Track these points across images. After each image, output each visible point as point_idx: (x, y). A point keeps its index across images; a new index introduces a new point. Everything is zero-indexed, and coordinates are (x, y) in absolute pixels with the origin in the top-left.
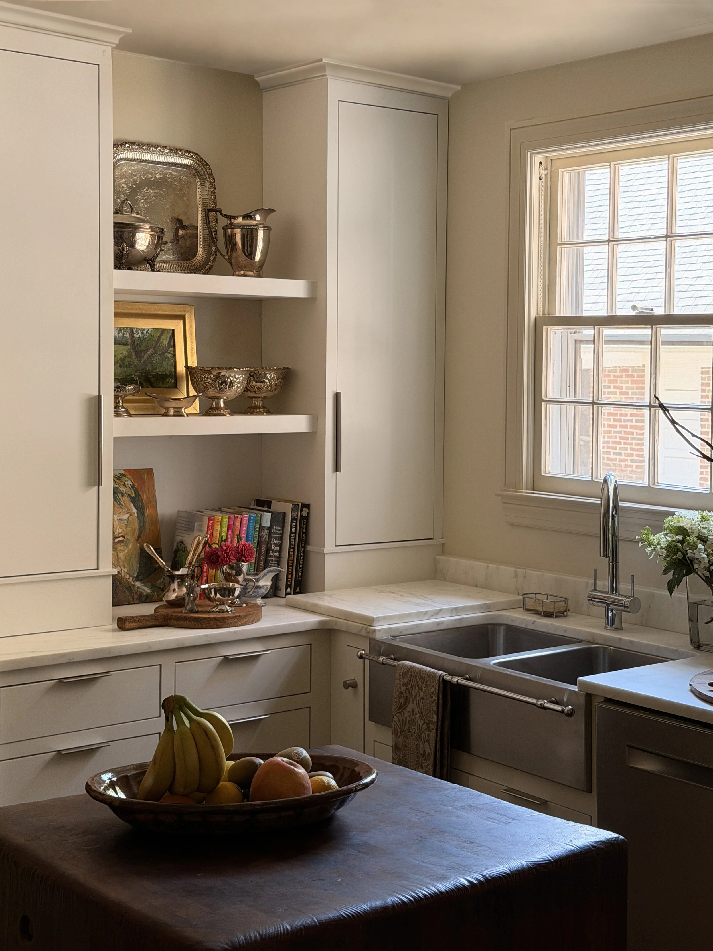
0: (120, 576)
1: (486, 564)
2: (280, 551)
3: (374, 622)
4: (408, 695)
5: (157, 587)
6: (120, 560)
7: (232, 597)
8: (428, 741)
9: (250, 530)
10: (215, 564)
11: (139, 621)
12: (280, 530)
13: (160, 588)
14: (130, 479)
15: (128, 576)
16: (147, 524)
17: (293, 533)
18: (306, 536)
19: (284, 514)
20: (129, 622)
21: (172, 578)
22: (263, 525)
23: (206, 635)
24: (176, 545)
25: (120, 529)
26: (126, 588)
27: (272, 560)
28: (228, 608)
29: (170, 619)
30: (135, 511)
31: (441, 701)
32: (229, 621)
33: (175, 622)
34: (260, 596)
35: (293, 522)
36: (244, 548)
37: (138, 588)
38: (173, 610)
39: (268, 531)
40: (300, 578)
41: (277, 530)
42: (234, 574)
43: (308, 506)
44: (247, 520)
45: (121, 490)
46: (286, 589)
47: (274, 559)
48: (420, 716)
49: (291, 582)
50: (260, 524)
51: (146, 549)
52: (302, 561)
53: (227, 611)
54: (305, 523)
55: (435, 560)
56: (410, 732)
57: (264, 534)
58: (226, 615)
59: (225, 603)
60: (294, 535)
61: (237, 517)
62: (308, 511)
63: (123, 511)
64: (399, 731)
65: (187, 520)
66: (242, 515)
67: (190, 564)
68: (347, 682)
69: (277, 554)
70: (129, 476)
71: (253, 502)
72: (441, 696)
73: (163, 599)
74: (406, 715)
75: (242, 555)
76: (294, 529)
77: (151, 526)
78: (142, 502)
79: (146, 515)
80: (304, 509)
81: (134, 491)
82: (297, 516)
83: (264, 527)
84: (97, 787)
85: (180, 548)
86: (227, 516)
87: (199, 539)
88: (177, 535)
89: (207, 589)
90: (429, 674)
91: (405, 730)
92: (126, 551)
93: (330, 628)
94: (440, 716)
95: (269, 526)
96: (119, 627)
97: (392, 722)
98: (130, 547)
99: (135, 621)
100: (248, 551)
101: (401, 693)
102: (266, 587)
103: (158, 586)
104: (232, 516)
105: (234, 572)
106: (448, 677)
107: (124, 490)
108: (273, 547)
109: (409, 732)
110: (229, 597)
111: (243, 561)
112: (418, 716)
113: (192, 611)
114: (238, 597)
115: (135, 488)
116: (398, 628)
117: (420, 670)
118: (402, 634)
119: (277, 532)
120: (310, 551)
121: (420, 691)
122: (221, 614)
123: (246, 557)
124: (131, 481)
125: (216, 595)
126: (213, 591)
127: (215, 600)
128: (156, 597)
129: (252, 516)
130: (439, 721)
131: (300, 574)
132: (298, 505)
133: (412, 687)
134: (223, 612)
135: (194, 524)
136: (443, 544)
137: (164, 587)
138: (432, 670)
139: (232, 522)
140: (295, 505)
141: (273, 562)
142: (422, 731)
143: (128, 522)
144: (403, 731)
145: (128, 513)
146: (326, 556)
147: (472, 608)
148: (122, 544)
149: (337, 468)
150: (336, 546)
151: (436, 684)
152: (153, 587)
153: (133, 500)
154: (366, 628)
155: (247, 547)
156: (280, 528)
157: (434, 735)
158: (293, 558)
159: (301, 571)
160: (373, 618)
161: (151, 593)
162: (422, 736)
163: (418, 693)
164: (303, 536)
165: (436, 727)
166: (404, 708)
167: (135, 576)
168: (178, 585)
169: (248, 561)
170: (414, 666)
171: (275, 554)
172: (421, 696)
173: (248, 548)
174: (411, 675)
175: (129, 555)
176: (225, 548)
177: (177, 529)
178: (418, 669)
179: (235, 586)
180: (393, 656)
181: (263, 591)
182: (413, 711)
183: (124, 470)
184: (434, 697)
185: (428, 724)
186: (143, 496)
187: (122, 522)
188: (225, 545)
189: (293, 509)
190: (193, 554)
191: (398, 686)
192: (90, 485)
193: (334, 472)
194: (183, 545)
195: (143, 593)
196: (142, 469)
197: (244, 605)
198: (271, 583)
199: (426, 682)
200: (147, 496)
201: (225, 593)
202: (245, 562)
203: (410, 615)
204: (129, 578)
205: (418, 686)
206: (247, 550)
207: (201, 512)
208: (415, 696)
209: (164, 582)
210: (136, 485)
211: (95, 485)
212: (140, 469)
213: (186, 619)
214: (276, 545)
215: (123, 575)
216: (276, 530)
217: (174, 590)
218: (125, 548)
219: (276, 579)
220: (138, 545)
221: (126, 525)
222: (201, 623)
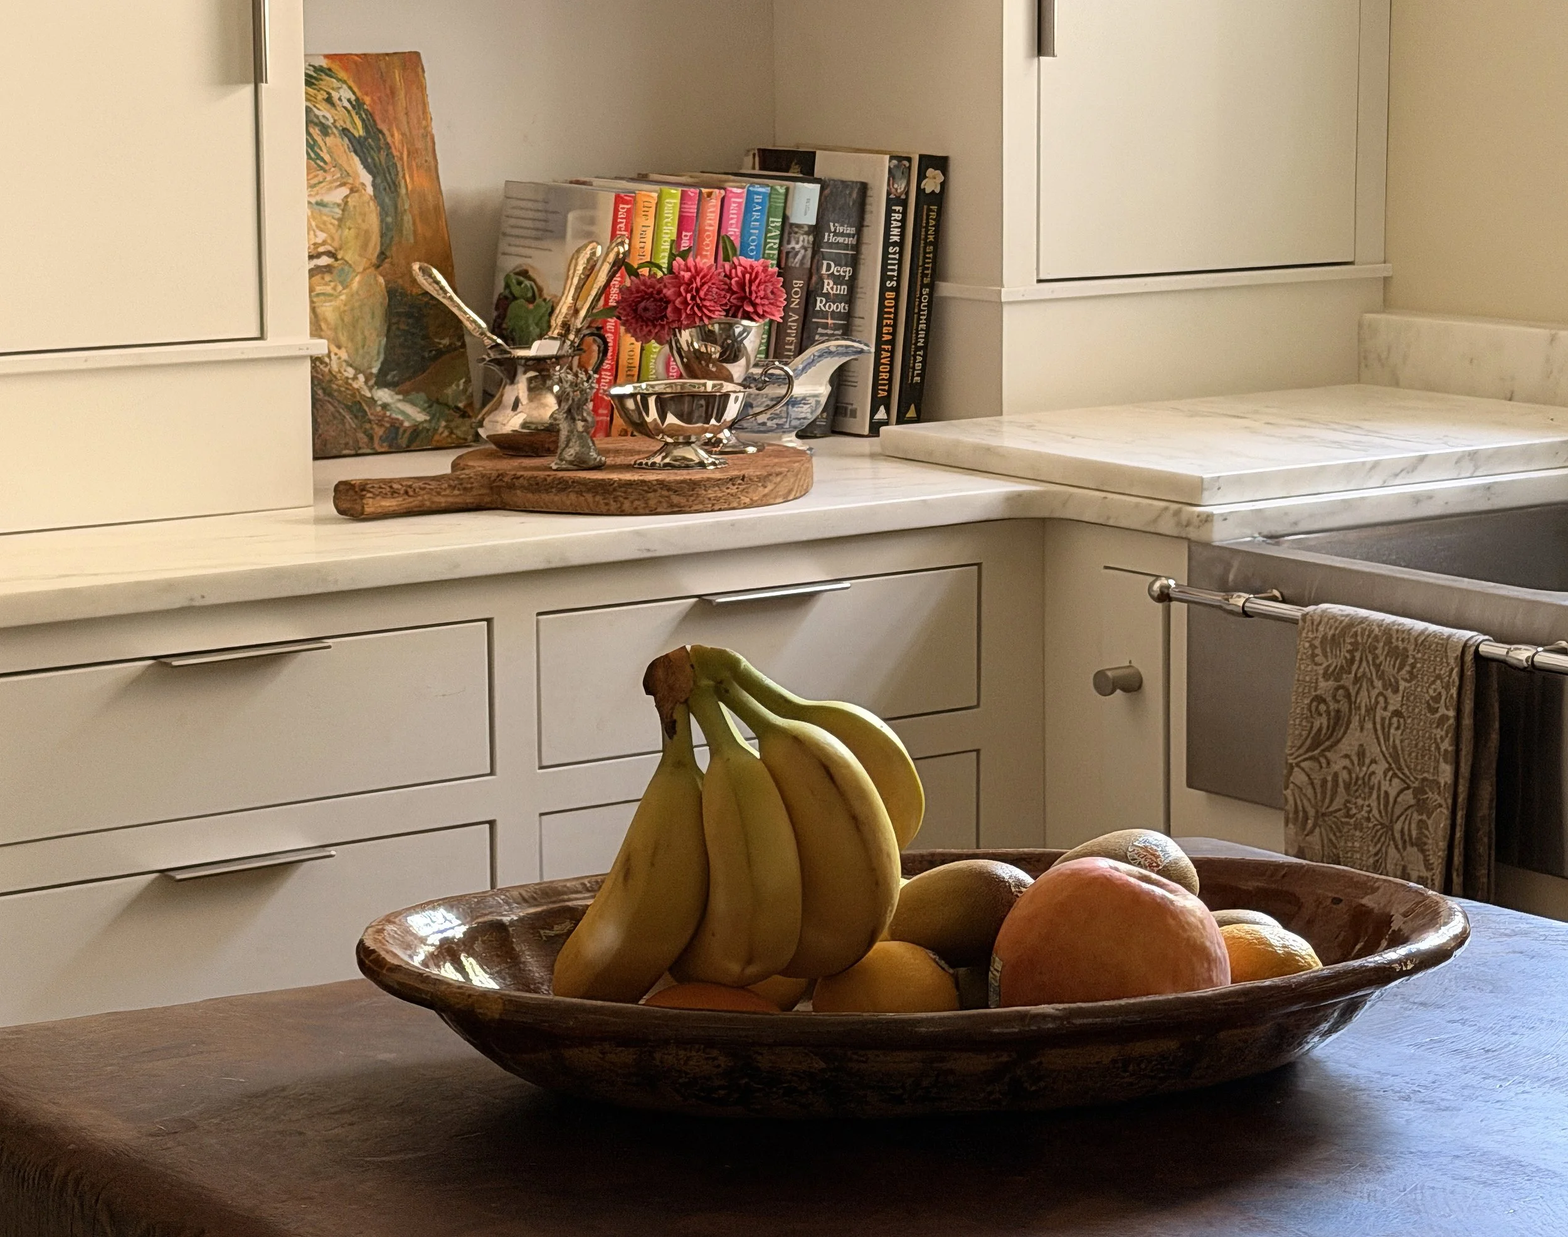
0: (326, 370)
1: (1547, 331)
2: (850, 298)
3: (1206, 494)
4: (1344, 706)
5: (446, 405)
6: (324, 326)
7: (718, 420)
8: (1420, 845)
9: (752, 234)
10: (655, 326)
11: (406, 493)
12: (848, 235)
13: (458, 408)
14: (345, 82)
15: (350, 372)
16: (407, 218)
17: (895, 244)
18: (935, 252)
19: (864, 188)
20: (375, 496)
21: (510, 368)
22: (794, 220)
23: (638, 533)
24: (503, 284)
25: (319, 233)
26: (349, 408)
27: (825, 326)
28: (702, 453)
29: (511, 487)
30: (366, 178)
31: (1467, 721)
32: (711, 493)
33: (530, 495)
34: (795, 428)
35: (895, 211)
36: (747, 276)
37: (385, 406)
38: (516, 462)
39: (811, 238)
40: (917, 379)
41: (839, 233)
42: (718, 355)
43: (941, 163)
44: (740, 203)
45: (317, 117)
46: (874, 411)
47: (830, 321)
48: (1390, 769)
49: (889, 391)
50: (785, 218)
51: (421, 279)
52: (923, 326)
53: (702, 465)
54: (933, 215)
55: (1360, 326)
56: (1351, 817)
57: (797, 247)
58: (696, 475)
59: (693, 439)
60: (897, 249)
61: (710, 195)
62: (942, 178)
63: (329, 178)
64: (1311, 812)
65: (540, 206)
66: (725, 189)
67: (566, 326)
68: (1109, 674)
69: (842, 307)
70: (342, 75)
71: (749, 160)
72: (1468, 706)
73: (481, 431)
74: (1336, 767)
75: (744, 299)
76: (896, 231)
77: (419, 225)
78: (389, 155)
79: (403, 191)
80: (930, 172)
81: (363, 121)
82: (907, 193)
83: (799, 226)
84: (406, 958)
85: (516, 290)
86: (676, 192)
87: (594, 254)
88: (504, 254)
89: (633, 396)
90: (1423, 642)
91: (1331, 809)
92: (343, 297)
93: (1046, 514)
94: (1465, 769)
95: (813, 222)
96: (341, 512)
97: (1286, 788)
98: (355, 285)
99: (394, 493)
100: (762, 287)
101: (1320, 699)
102: (812, 401)
103: (450, 403)
104: (692, 192)
105: (715, 351)
106: (1492, 648)
107: (328, 115)
108: (828, 286)
109: (1348, 816)
110: (708, 422)
111: (747, 316)
112: (1380, 768)
113: (581, 464)
114: (732, 426)
115: (366, 111)
116: (1285, 512)
117: (1388, 632)
118: (1297, 529)
119: (841, 240)
120: (950, 298)
121: (1389, 693)
122: (685, 472)
123: (754, 305)
124: (350, 88)
125: (663, 416)
126: (652, 401)
127: (662, 432)
128: (446, 433)
129: (758, 193)
130: (1461, 781)
131: (918, 366)
132: (909, 159)
133: (1357, 680)
134: (687, 467)
135: (566, 217)
136: (1386, 280)
137: (470, 405)
138: (1433, 628)
139: (692, 209)
140: (901, 161)
141: (830, 332)
142: (1397, 812)
143: (343, 210)
144: (1323, 815)
145: (343, 184)
146: (1006, 310)
147: (1527, 454)
148: (328, 278)
149: (1042, 43)
150: (1039, 281)
151: (1452, 670)
152: (435, 404)
153: (359, 147)
154: (1177, 513)
155: (757, 273)
156: (852, 230)
157: (1444, 823)
158: (895, 319)
159: (919, 359)
160: (1202, 479)
161: (430, 421)
162: (1398, 826)
163: (1381, 699)
164: (925, 253)
165: (1450, 801)
166: (1328, 743)
167: (375, 370)
168: (530, 389)
169: (762, 316)
170: (1364, 620)
171: (834, 307)
172: (1391, 708)
173: (762, 276)
174: (1355, 645)
175: (352, 309)
176: (687, 275)
177: (504, 234)
178: (1380, 626)
179: (724, 390)
180: (1276, 593)
181: (806, 413)
182: (1361, 754)
183: (327, 56)
184: (1442, 711)
185: (1418, 792)
186: (392, 136)
187: (325, 210)
188: (686, 265)
189: (894, 171)
190: (576, 299)
191: (1308, 679)
192: (228, 79)
193: (1033, 56)
194: (527, 283)
195: (402, 423)
196: (387, 54)
197: (751, 450)
198: (829, 388)
199: (1413, 666)
200: (403, 134)
201: (691, 413)
202: (752, 320)
203: (1320, 472)
204: (355, 378)
205: (1381, 677)
206: (759, 285)
207: (584, 183)
208: (1371, 710)
209: (470, 390)
210: (367, 100)
211: (244, 82)
212: (378, 55)
213: (564, 486)
214: (838, 280)
215: (335, 368)
216: (836, 234)
217: (517, 403)
218: (340, 288)
219: (840, 379)
220: (381, 280)
221: (340, 220)
222: (615, 500)
